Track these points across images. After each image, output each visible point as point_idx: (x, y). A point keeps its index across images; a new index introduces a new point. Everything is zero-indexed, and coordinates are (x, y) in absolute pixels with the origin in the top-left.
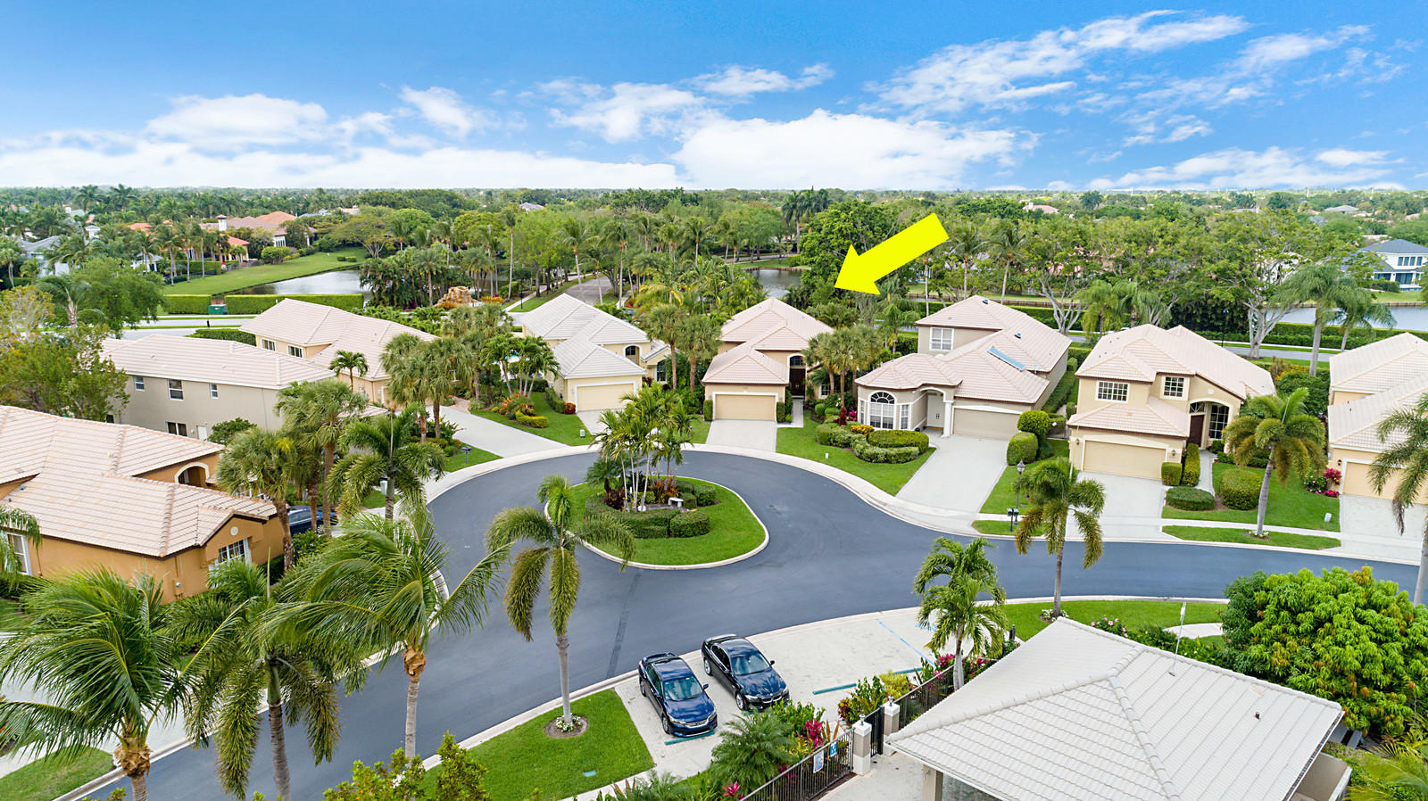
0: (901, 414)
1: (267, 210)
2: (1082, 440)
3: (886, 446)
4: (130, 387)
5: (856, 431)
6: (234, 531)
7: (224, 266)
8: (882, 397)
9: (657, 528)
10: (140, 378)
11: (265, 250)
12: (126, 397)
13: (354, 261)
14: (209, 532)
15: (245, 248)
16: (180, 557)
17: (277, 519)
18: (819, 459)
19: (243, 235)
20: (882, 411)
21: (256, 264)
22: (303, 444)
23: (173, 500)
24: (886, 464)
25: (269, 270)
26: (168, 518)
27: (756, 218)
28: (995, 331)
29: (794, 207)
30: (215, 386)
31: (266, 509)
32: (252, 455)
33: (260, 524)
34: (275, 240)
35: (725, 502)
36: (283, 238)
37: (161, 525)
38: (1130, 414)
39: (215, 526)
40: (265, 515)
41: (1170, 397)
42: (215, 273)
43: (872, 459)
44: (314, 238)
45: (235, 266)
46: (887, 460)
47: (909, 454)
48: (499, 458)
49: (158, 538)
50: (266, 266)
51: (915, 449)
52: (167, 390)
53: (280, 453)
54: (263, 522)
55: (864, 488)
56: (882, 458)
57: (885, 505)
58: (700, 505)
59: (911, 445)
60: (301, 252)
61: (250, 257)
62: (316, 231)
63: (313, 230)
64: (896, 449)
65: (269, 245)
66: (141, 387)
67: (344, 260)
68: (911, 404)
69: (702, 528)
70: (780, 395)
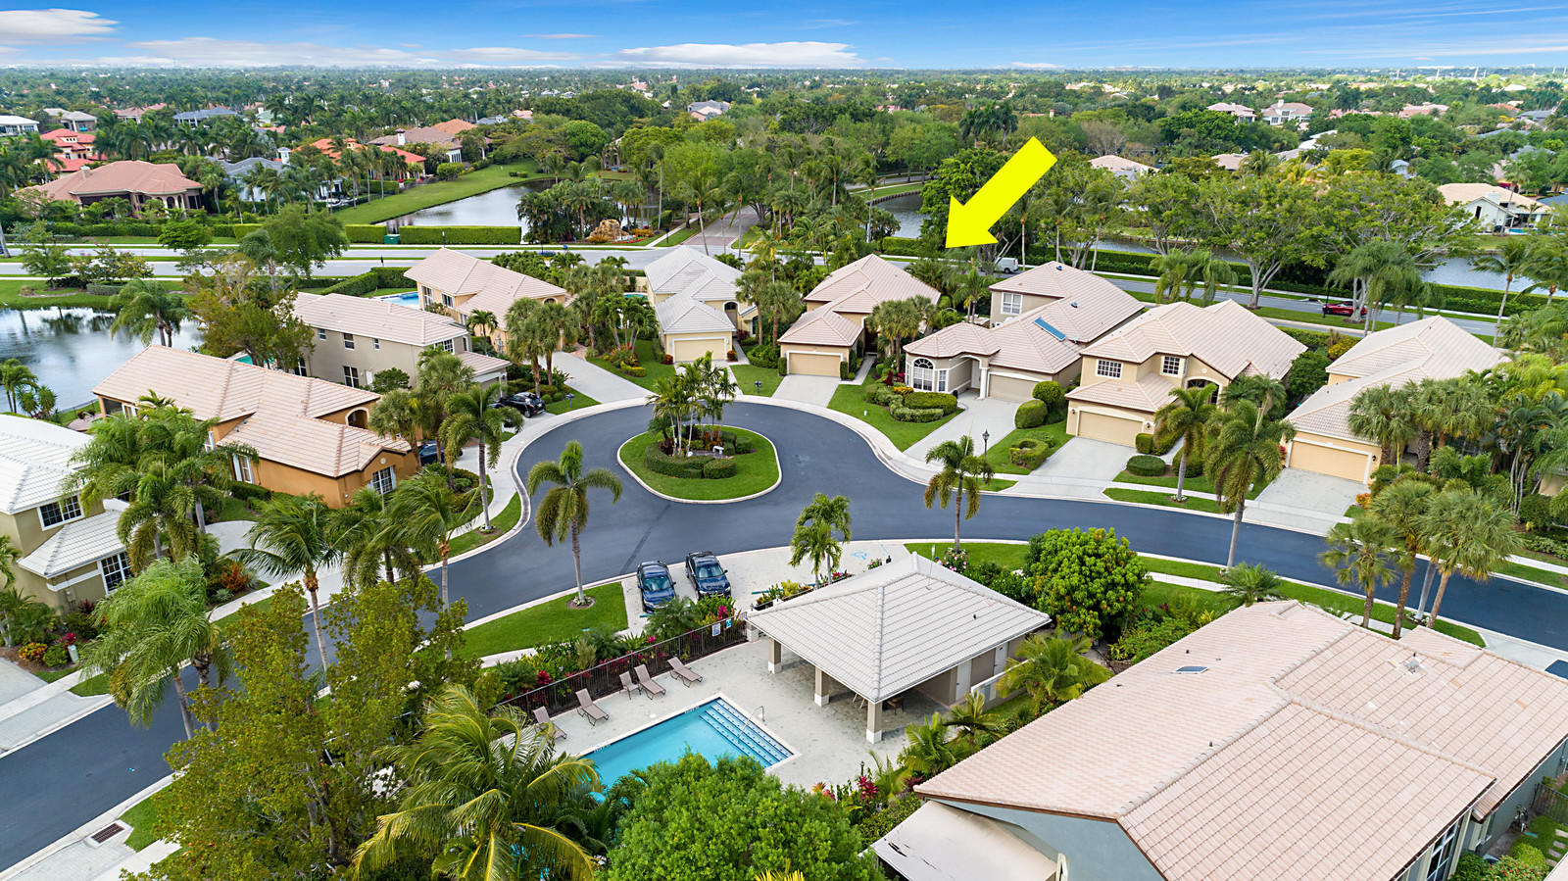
0: (940, 379)
1: (445, 116)
2: (1077, 411)
3: (915, 408)
4: (316, 339)
5: (896, 392)
6: (383, 461)
7: (401, 185)
8: (923, 363)
9: (693, 471)
10: (323, 330)
11: (441, 167)
12: (313, 347)
13: (525, 176)
14: (366, 461)
15: (422, 165)
16: (347, 478)
17: (412, 454)
18: (858, 415)
19: (419, 150)
20: (923, 375)
21: (432, 181)
22: (428, 402)
23: (342, 437)
24: (912, 424)
25: (443, 189)
26: (340, 450)
27: (929, 136)
28: (1058, 298)
29: (972, 123)
30: (377, 340)
31: (403, 445)
32: (392, 409)
33: (400, 457)
34: (450, 154)
35: (760, 451)
36: (459, 152)
37: (334, 455)
38: (1120, 390)
39: (370, 457)
40: (405, 450)
41: (1167, 374)
42: (393, 193)
43: (901, 417)
44: (490, 148)
45: (412, 185)
46: (913, 419)
47: (932, 415)
48: (599, 403)
49: (333, 464)
50: (442, 184)
51: (939, 411)
52: (342, 340)
53: (411, 409)
54: (403, 454)
55: (880, 443)
56: (909, 418)
57: (890, 459)
58: (738, 453)
59: (938, 407)
60: (475, 167)
61: (427, 173)
62: (491, 141)
63: (487, 141)
64: (921, 411)
65: (444, 161)
66: (324, 337)
67: (515, 175)
68: (948, 370)
69: (729, 472)
70: (844, 355)
